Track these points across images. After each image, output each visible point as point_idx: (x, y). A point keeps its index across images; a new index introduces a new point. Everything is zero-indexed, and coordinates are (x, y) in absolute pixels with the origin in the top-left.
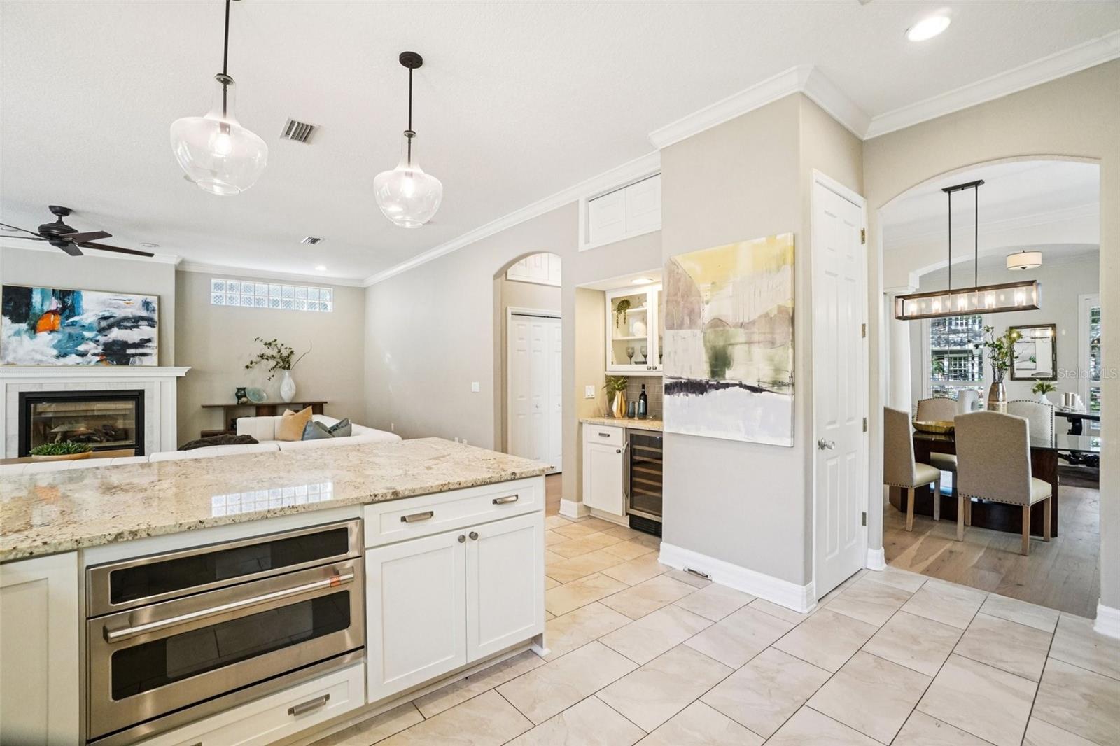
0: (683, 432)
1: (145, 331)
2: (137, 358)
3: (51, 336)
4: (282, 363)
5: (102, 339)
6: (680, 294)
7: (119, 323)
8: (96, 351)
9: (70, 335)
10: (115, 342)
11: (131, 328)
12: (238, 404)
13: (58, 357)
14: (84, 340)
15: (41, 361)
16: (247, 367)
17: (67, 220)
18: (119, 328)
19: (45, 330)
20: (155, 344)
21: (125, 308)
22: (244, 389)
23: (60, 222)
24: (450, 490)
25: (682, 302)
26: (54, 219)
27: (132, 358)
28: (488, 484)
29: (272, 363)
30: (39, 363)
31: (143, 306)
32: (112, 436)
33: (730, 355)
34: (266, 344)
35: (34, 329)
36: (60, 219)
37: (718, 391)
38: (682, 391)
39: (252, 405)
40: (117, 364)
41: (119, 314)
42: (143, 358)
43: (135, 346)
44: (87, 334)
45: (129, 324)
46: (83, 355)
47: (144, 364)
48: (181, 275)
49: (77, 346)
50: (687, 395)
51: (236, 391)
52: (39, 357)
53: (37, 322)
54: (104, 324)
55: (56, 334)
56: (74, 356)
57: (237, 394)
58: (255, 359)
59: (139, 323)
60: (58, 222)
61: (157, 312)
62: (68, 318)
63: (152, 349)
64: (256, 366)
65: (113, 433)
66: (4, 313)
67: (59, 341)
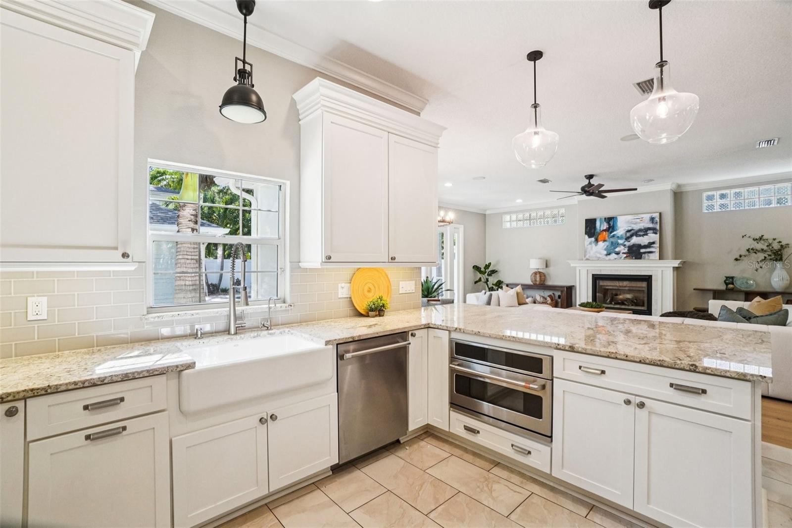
1: (652, 237)
2: (646, 255)
3: (604, 244)
4: (773, 256)
5: (627, 244)
7: (636, 233)
8: (624, 251)
9: (612, 243)
10: (634, 245)
11: (643, 236)
12: (726, 289)
13: (607, 255)
14: (618, 245)
15: (599, 258)
16: (736, 260)
17: (593, 181)
18: (636, 237)
19: (601, 241)
20: (657, 245)
21: (640, 223)
22: (732, 278)
23: (589, 183)
24: (616, 358)
26: (586, 182)
27: (643, 255)
28: (657, 365)
29: (761, 256)
30: (599, 259)
31: (650, 220)
32: (634, 303)
34: (754, 239)
35: (597, 240)
36: (589, 181)
39: (740, 291)
40: (635, 259)
41: (636, 227)
42: (649, 254)
43: (645, 247)
44: (620, 241)
45: (642, 234)
46: (618, 253)
47: (651, 258)
48: (678, 196)
49: (615, 249)
51: (725, 278)
52: (598, 255)
53: (598, 236)
54: (628, 234)
55: (606, 243)
56: (614, 254)
57: (725, 281)
58: (744, 252)
59: (648, 232)
60: (588, 183)
61: (658, 224)
62: (611, 233)
63: (656, 249)
64: (745, 258)
65: (635, 301)
66: (586, 234)
67: (607, 246)
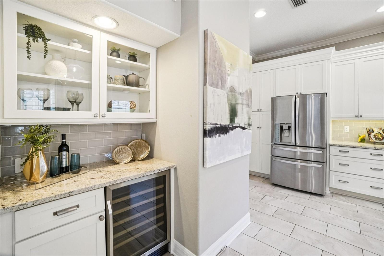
0: (218, 163)
6: (216, 62)
25: (217, 69)
33: (237, 110)
37: (233, 131)
38: (217, 133)
50: (220, 136)
